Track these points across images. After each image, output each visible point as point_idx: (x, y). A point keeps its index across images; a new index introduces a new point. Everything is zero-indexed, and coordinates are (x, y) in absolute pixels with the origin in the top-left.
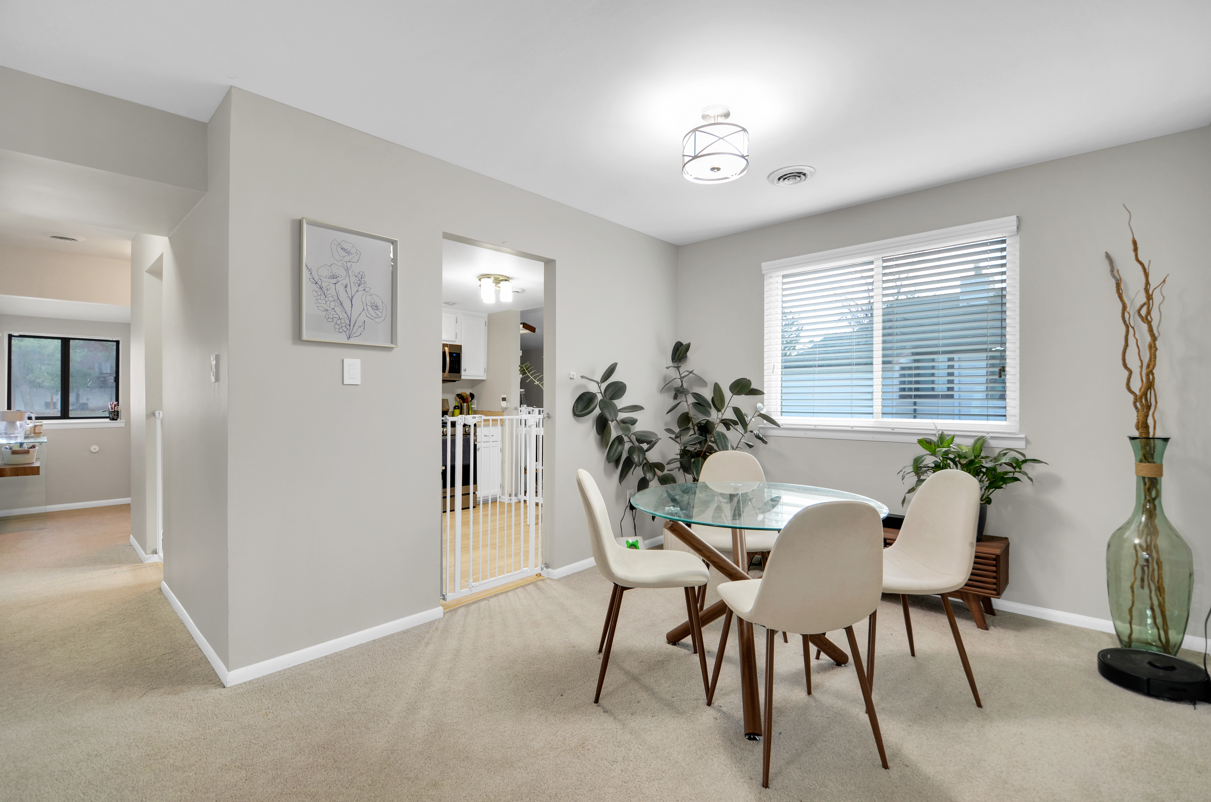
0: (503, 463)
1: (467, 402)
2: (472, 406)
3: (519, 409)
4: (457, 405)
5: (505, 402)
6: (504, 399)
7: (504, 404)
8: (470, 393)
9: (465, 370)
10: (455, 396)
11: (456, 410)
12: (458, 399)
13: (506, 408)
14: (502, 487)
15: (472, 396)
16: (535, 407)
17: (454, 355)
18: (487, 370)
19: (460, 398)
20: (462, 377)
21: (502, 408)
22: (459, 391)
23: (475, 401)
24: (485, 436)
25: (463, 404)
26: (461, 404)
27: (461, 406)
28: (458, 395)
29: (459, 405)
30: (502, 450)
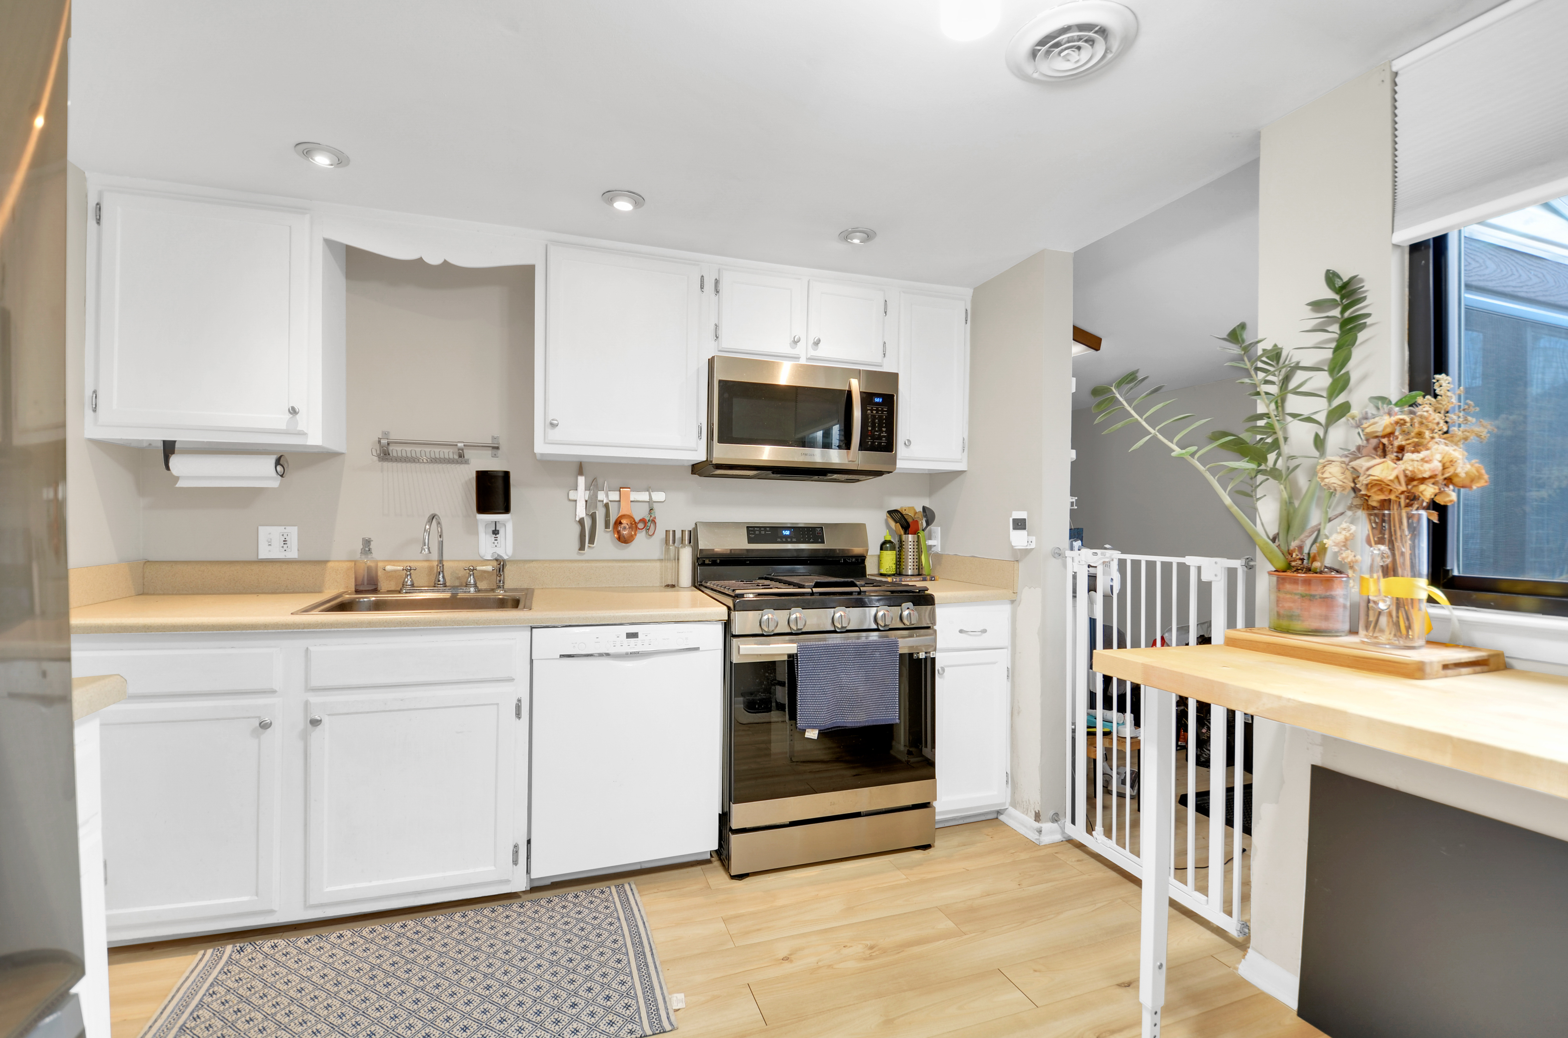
0: (1014, 712)
1: (915, 532)
2: (930, 543)
3: (1068, 553)
4: (889, 538)
5: (1022, 533)
6: (1020, 524)
7: (1019, 539)
8: (924, 508)
9: (908, 443)
10: (884, 515)
11: (885, 553)
12: (892, 524)
13: (1026, 552)
14: (1012, 780)
15: (929, 515)
16: (1107, 546)
17: (877, 400)
18: (971, 445)
19: (896, 522)
20: (900, 464)
21: (1014, 551)
22: (897, 503)
23: (936, 529)
24: (961, 631)
25: (904, 537)
26: (900, 536)
27: (901, 542)
28: (890, 513)
29: (896, 541)
30: (1012, 674)
